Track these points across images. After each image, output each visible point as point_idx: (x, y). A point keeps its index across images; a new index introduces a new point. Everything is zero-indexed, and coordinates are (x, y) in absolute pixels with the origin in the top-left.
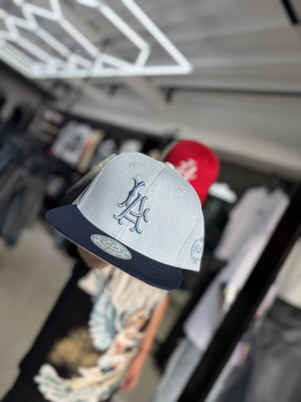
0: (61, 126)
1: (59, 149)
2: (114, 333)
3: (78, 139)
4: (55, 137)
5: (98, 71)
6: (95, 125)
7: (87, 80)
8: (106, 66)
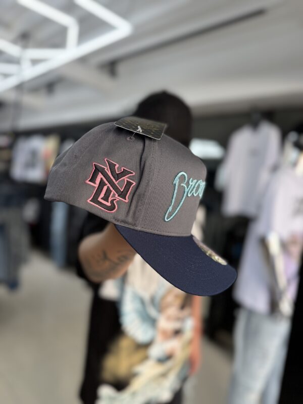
0: (11, 147)
1: (19, 172)
2: (153, 322)
3: (34, 154)
4: (9, 162)
5: (29, 72)
6: (45, 132)
7: (20, 87)
8: (35, 62)
